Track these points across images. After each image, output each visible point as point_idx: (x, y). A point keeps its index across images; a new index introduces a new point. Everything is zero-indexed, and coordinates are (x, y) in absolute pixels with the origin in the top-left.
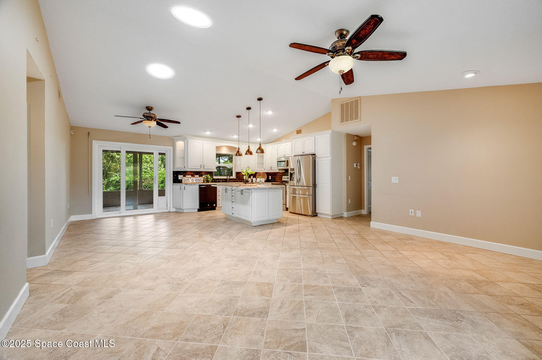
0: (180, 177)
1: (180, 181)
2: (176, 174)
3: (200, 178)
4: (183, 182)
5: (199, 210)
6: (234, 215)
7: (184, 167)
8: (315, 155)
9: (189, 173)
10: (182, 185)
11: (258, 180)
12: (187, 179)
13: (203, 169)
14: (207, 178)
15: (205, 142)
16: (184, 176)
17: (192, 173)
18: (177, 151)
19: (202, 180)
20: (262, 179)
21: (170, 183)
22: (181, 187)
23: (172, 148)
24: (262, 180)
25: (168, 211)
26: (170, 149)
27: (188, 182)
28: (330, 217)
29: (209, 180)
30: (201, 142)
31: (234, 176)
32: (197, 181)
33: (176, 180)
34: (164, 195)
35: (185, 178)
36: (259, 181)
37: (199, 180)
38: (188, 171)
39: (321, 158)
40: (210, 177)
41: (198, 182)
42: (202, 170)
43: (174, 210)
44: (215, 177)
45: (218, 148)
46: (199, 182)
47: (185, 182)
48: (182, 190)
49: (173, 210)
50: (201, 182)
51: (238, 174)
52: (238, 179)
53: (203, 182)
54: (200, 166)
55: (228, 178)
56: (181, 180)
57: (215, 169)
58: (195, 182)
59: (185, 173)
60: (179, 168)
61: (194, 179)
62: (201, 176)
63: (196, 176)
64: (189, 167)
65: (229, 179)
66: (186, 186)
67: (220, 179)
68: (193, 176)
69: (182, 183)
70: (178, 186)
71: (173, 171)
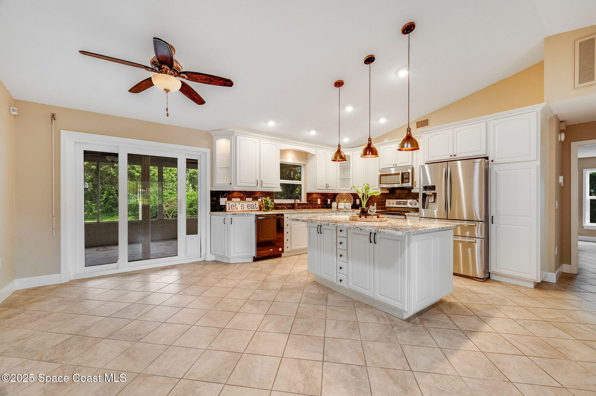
0: (223, 201)
1: (222, 209)
2: (216, 195)
3: (254, 203)
4: (227, 210)
5: (256, 259)
6: (344, 284)
7: (230, 184)
8: (487, 158)
9: (236, 193)
10: (226, 216)
11: (342, 205)
12: (234, 204)
13: (261, 187)
14: (267, 203)
15: (263, 141)
16: (229, 199)
17: (242, 195)
18: (217, 157)
19: (257, 206)
20: (347, 204)
21: (206, 212)
22: (226, 219)
23: (208, 151)
24: (348, 206)
25: (202, 259)
26: (206, 153)
27: (235, 210)
28: (532, 286)
29: (269, 205)
30: (257, 140)
31: (304, 200)
32: (249, 207)
33: (216, 207)
34: (196, 233)
35: (231, 203)
36: (343, 207)
37: (252, 205)
38: (235, 192)
39: (504, 165)
40: (270, 200)
41: (251, 209)
42: (258, 189)
43: (213, 258)
44: (276, 201)
45: (283, 152)
46: (254, 209)
47: (231, 210)
48: (226, 224)
49: (211, 258)
50: (255, 209)
51: (309, 195)
52: (310, 204)
53: (258, 209)
54: (255, 181)
55: (296, 202)
56: (225, 206)
57: (278, 188)
58: (246, 209)
59: (229, 194)
60: (221, 185)
61: (245, 204)
62: (255, 199)
63: (247, 199)
64: (238, 184)
65: (298, 204)
66: (234, 218)
67: (284, 204)
68: (242, 199)
69: (225, 211)
70: (218, 216)
71: (211, 191)
